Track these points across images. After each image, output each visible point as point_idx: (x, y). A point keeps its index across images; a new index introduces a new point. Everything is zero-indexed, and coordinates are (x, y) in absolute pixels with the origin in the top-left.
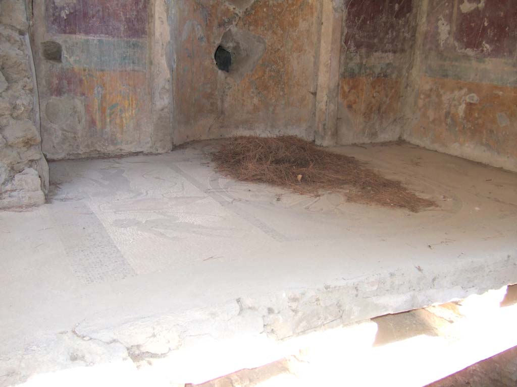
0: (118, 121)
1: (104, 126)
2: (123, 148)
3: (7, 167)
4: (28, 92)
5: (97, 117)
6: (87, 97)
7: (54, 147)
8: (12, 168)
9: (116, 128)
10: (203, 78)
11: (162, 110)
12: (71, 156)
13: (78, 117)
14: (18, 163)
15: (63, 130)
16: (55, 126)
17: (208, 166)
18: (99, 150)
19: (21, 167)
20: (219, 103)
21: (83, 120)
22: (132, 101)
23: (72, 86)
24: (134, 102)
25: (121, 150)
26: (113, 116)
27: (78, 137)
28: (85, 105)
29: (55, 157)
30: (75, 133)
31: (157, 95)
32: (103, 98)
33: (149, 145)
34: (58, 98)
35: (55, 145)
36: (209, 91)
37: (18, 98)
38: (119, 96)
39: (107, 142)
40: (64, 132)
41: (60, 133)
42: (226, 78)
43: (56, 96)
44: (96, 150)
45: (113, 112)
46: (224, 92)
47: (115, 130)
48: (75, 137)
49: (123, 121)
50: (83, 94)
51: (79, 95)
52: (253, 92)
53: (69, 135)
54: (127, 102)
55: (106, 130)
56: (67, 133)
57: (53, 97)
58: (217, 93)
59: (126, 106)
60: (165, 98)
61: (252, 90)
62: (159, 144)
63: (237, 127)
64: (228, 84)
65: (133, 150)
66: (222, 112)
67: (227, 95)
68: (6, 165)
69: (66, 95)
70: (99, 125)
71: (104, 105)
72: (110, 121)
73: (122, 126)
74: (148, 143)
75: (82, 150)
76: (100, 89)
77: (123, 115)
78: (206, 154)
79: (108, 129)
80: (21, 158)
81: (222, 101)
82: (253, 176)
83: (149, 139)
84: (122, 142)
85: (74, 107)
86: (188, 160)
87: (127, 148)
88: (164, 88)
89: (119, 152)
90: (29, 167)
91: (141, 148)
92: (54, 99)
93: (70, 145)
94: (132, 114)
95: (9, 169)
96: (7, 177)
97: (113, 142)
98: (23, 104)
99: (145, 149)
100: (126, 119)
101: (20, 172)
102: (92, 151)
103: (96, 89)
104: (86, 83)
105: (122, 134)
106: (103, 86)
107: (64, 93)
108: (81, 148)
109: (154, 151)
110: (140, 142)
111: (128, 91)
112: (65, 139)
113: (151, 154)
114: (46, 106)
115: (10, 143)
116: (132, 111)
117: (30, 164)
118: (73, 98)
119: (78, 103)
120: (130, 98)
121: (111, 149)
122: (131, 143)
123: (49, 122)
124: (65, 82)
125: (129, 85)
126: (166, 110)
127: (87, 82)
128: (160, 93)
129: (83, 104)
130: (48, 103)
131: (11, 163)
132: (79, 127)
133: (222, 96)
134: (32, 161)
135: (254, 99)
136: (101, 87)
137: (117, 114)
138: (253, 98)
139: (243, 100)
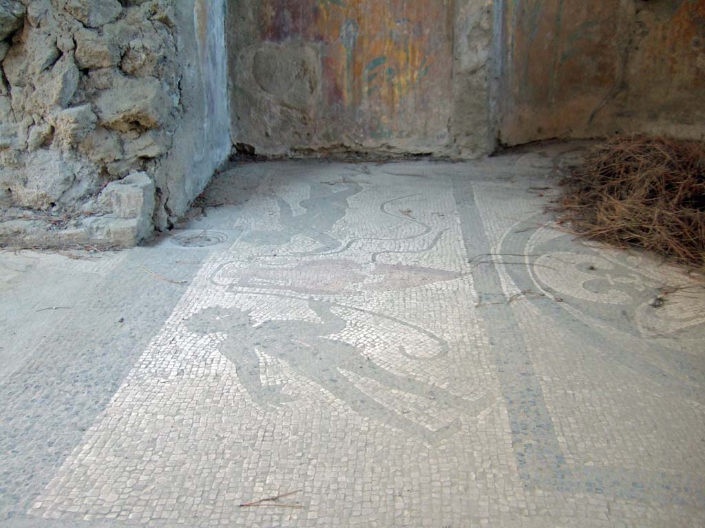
0: (384, 91)
1: (357, 102)
2: (391, 145)
3: (94, 168)
4: (157, 23)
5: (346, 83)
6: (327, 43)
7: (267, 135)
8: (105, 172)
9: (380, 105)
10: (584, 12)
11: (473, 72)
12: (297, 153)
13: (310, 82)
14: (116, 161)
15: (283, 104)
16: (269, 97)
17: (541, 196)
18: (347, 144)
19: (123, 170)
20: (618, 64)
21: (319, 87)
22: (413, 52)
23: (301, 23)
24: (418, 54)
25: (389, 147)
26: (374, 81)
27: (310, 119)
28: (322, 59)
29: (269, 152)
30: (303, 111)
31: (463, 41)
32: (358, 46)
33: (445, 141)
34: (275, 44)
35: (270, 132)
36: (597, 39)
37: (135, 35)
38: (388, 42)
39: (362, 130)
40: (285, 108)
41: (276, 109)
42: (637, 12)
43: (272, 39)
44: (342, 145)
45: (376, 74)
46: (631, 41)
47: (377, 108)
48: (304, 118)
49: (393, 92)
50: (320, 38)
51: (312, 39)
52: (697, 44)
53: (295, 114)
54: (403, 55)
55: (361, 108)
56: (290, 111)
57: (267, 42)
58: (614, 44)
59: (402, 63)
60: (479, 48)
61: (695, 38)
62: (463, 141)
63: (654, 117)
64: (641, 24)
65: (412, 149)
66: (624, 85)
67: (637, 48)
68: (93, 164)
69: (289, 39)
70: (347, 96)
71: (359, 58)
72: (370, 92)
73: (391, 102)
74: (442, 137)
75: (317, 142)
76: (351, 28)
77: (395, 80)
78: (558, 168)
79: (365, 106)
80: (123, 152)
81: (626, 61)
82: (620, 231)
83: (446, 130)
84: (390, 133)
85: (304, 62)
86: (509, 178)
87: (401, 145)
88: (478, 26)
89: (384, 152)
90: (139, 171)
91: (429, 145)
92: (267, 46)
93: (296, 133)
94: (412, 78)
95: (100, 171)
96: (93, 187)
97: (373, 131)
98: (144, 48)
99: (436, 150)
100: (400, 89)
101: (120, 179)
102: (335, 147)
103: (344, 28)
104: (325, 17)
105: (391, 117)
106: (358, 21)
107: (286, 35)
108: (315, 139)
109: (454, 155)
110: (425, 134)
111: (405, 32)
112: (286, 122)
113: (445, 159)
114: (254, 58)
115: (104, 122)
116: (413, 72)
117: (141, 163)
118: (302, 45)
119: (310, 54)
120: (410, 48)
121: (370, 143)
122: (408, 136)
123: (259, 88)
124: (287, 14)
125: (409, 21)
126: (482, 73)
127: (328, 15)
128: (469, 37)
129: (320, 56)
130: (257, 53)
131: (102, 159)
132: (311, 101)
133: (627, 51)
134: (146, 159)
135: (699, 59)
136: (354, 24)
137: (383, 79)
138: (696, 54)
139: (674, 61)
